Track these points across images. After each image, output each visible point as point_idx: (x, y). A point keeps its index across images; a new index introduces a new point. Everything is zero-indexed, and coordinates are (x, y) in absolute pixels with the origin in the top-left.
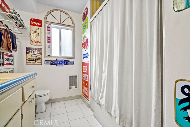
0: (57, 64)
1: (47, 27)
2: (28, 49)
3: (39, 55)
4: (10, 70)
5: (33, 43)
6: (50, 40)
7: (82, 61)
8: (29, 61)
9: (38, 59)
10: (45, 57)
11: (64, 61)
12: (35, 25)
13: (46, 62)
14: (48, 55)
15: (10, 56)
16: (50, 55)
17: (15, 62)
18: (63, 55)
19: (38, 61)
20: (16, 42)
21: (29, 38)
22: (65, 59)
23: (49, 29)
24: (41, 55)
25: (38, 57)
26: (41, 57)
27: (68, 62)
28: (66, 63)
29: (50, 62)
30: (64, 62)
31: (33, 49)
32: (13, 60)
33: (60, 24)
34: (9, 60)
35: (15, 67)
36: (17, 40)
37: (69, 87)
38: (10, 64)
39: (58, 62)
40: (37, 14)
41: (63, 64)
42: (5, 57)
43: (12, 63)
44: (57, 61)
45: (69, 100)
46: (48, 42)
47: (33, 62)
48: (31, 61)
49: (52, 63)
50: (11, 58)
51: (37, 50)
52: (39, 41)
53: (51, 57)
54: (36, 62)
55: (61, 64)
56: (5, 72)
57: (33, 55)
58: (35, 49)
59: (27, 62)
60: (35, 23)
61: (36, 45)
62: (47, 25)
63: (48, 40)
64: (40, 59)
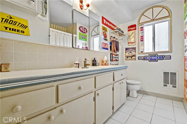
0: (149, 60)
1: (140, 28)
2: (126, 49)
3: (134, 52)
4: (116, 64)
5: (130, 44)
6: (143, 38)
7: (184, 54)
8: (127, 57)
9: (133, 56)
10: (139, 53)
11: (157, 56)
12: (131, 30)
13: (139, 58)
14: (141, 52)
15: (116, 55)
16: (142, 52)
17: (120, 59)
18: (156, 51)
19: (133, 57)
20: (118, 46)
21: (127, 41)
22: (159, 54)
23: (141, 29)
24: (136, 52)
25: (133, 55)
26: (135, 54)
27: (163, 57)
28: (160, 58)
29: (143, 58)
30: (158, 58)
31: (130, 49)
32: (118, 58)
33: (153, 20)
34: (116, 58)
35: (120, 62)
36: (119, 44)
37: (163, 84)
38: (116, 60)
39: (150, 58)
40: (132, 21)
41: (156, 59)
42: (114, 56)
43: (118, 59)
44: (149, 56)
45: (164, 98)
46: (141, 41)
47: (130, 59)
48: (128, 58)
49: (145, 59)
50: (117, 56)
51: (132, 49)
52: (134, 42)
53: (144, 53)
54: (132, 58)
55: (153, 59)
56: (114, 65)
57: (130, 53)
58: (131, 49)
59: (126, 59)
60: (131, 28)
61: (132, 45)
62: (141, 26)
63: (141, 39)
64: (134, 56)
